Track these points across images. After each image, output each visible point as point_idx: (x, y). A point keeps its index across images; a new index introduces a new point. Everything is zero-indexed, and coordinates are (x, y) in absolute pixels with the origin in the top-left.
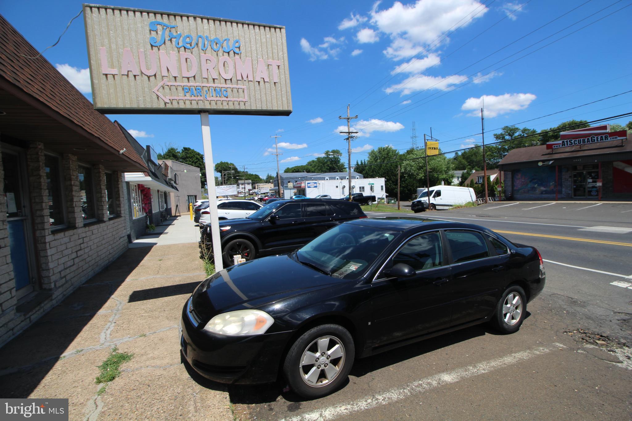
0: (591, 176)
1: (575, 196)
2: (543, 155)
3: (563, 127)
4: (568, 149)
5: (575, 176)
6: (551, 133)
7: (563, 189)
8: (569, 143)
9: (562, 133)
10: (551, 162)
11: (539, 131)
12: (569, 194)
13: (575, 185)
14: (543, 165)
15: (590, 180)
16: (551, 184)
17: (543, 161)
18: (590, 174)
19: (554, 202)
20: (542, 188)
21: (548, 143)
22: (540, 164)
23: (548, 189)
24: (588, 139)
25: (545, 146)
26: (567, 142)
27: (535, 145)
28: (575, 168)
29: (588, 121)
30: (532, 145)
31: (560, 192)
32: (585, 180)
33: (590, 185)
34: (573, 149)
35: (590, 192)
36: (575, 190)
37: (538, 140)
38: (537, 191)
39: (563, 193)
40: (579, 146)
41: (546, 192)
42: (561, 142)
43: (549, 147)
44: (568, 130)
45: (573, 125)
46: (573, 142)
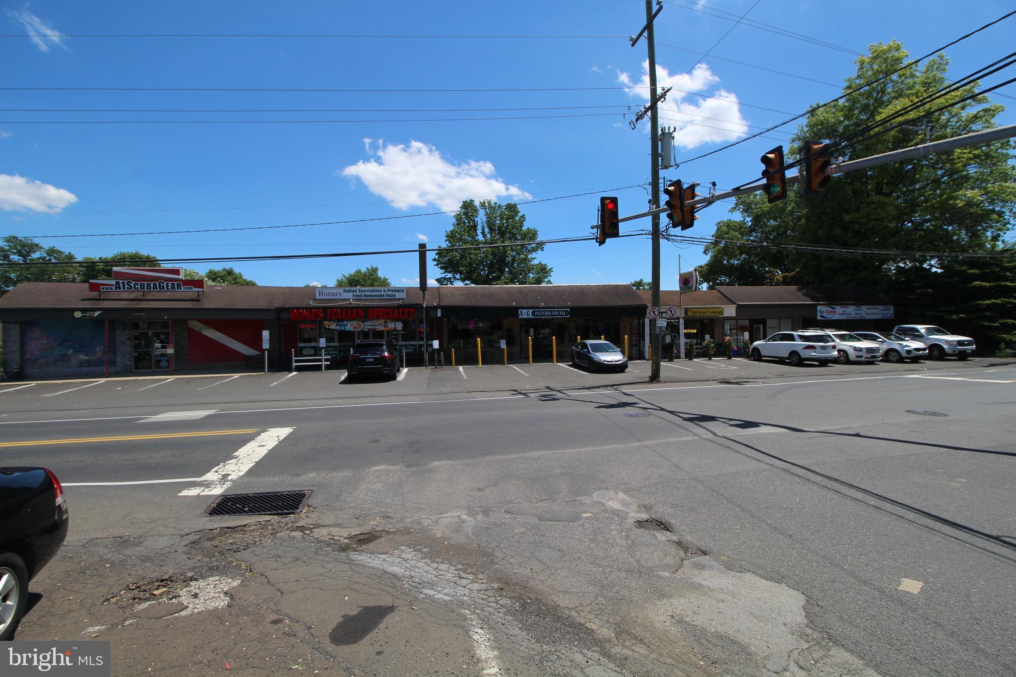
0: (159, 338)
1: (136, 368)
2: (83, 300)
3: (121, 260)
4: (125, 296)
5: (136, 338)
6: (101, 266)
7: (118, 359)
8: (126, 286)
9: (115, 269)
10: (97, 314)
11: (79, 258)
12: (128, 365)
13: (136, 352)
14: (83, 316)
15: (158, 345)
16: (98, 349)
17: (83, 310)
18: (158, 335)
19: (102, 380)
20: (83, 357)
21: (91, 281)
22: (78, 315)
23: (93, 358)
24: (155, 284)
25: (87, 285)
26: (123, 283)
27: (72, 282)
28: (136, 326)
29: (158, 258)
30: (66, 280)
31: (113, 363)
32: (149, 344)
33: (158, 352)
34: (133, 296)
35: (158, 362)
36: (137, 360)
37: (78, 274)
38: (72, 362)
39: (118, 364)
40: (142, 293)
41: (89, 363)
42: (113, 282)
43: (94, 287)
44: (128, 266)
45: (137, 260)
46: (132, 285)
